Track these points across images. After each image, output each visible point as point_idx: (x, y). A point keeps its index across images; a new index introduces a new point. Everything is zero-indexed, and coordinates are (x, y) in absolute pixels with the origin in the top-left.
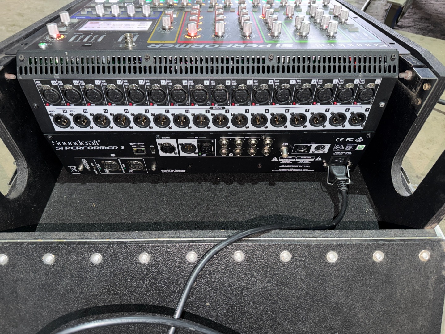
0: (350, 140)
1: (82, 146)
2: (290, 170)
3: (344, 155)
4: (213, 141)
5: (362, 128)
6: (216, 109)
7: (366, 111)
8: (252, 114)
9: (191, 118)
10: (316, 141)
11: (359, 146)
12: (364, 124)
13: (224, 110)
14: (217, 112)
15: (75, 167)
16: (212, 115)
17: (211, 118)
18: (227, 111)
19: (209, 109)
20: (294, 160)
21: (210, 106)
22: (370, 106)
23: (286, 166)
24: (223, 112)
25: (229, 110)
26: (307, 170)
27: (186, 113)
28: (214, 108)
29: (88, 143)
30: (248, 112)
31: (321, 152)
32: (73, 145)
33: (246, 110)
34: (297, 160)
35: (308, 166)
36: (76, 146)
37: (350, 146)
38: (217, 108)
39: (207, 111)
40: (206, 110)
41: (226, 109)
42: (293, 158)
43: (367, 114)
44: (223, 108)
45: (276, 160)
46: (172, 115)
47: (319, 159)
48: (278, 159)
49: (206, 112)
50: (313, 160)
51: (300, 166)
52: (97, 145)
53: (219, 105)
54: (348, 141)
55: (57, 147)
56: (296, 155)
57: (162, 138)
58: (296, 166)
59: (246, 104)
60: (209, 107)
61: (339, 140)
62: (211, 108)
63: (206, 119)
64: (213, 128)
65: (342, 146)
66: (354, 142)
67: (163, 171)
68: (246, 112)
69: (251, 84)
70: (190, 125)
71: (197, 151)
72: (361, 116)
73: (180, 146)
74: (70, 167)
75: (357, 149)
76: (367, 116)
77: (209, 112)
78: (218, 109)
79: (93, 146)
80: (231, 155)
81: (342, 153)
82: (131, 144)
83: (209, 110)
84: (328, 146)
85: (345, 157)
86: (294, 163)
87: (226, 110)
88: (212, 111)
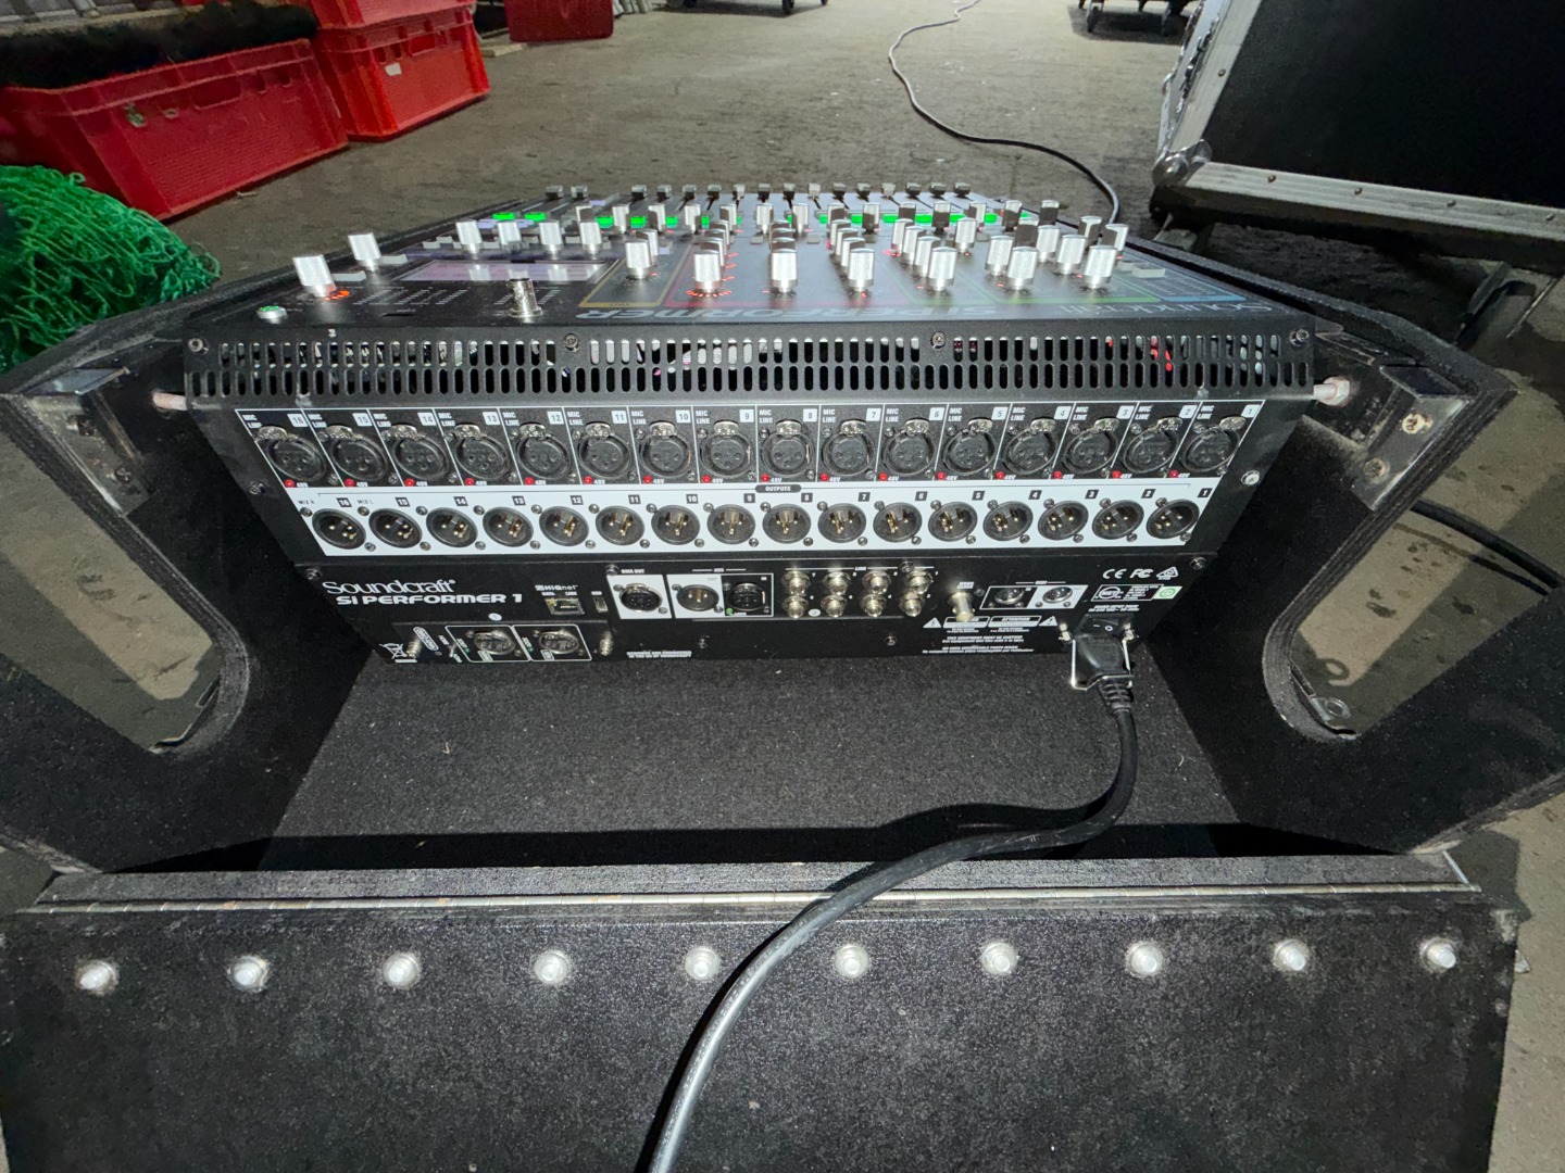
0: (1143, 573)
1: (408, 595)
2: (969, 650)
3: (1118, 611)
4: (764, 579)
5: (1183, 543)
6: (773, 492)
7: (1201, 495)
8: (879, 506)
9: (703, 518)
10: (1050, 578)
11: (1163, 588)
12: (1190, 531)
13: (799, 495)
14: (775, 500)
15: (400, 647)
16: (762, 507)
17: (759, 516)
18: (807, 498)
19: (754, 492)
20: (983, 625)
21: (758, 484)
22: (1213, 483)
23: (961, 640)
24: (794, 499)
25: (811, 495)
26: (1015, 649)
27: (688, 502)
28: (767, 489)
29: (424, 587)
30: (867, 499)
31: (1059, 604)
32: (384, 592)
33: (861, 495)
34: (993, 624)
35: (1019, 639)
36: (392, 594)
37: (1138, 591)
38: (778, 488)
39: (750, 498)
40: (746, 496)
41: (803, 491)
42: (981, 620)
43: (1202, 504)
44: (795, 489)
45: (937, 625)
46: (649, 508)
47: (1051, 622)
48: (942, 623)
49: (746, 501)
50: (1034, 624)
51: (999, 639)
52: (448, 593)
53: (784, 480)
54: (1136, 576)
55: (339, 599)
56: (991, 613)
57: (623, 571)
58: (988, 639)
59: (863, 478)
60: (754, 485)
61: (1112, 575)
62: (761, 489)
63: (746, 520)
64: (766, 543)
65: (1116, 590)
66: (1152, 579)
67: (631, 655)
68: (860, 499)
69: (877, 419)
70: (699, 536)
71: (721, 604)
72: (1184, 509)
73: (674, 594)
74: (386, 646)
75: (1157, 596)
76: (1201, 510)
77: (753, 501)
78: (779, 491)
79: (439, 594)
80: (815, 613)
81: (1113, 608)
82: (539, 588)
83: (753, 495)
84: (1078, 591)
85: (1121, 617)
86: (985, 632)
87: (803, 495)
88: (761, 498)
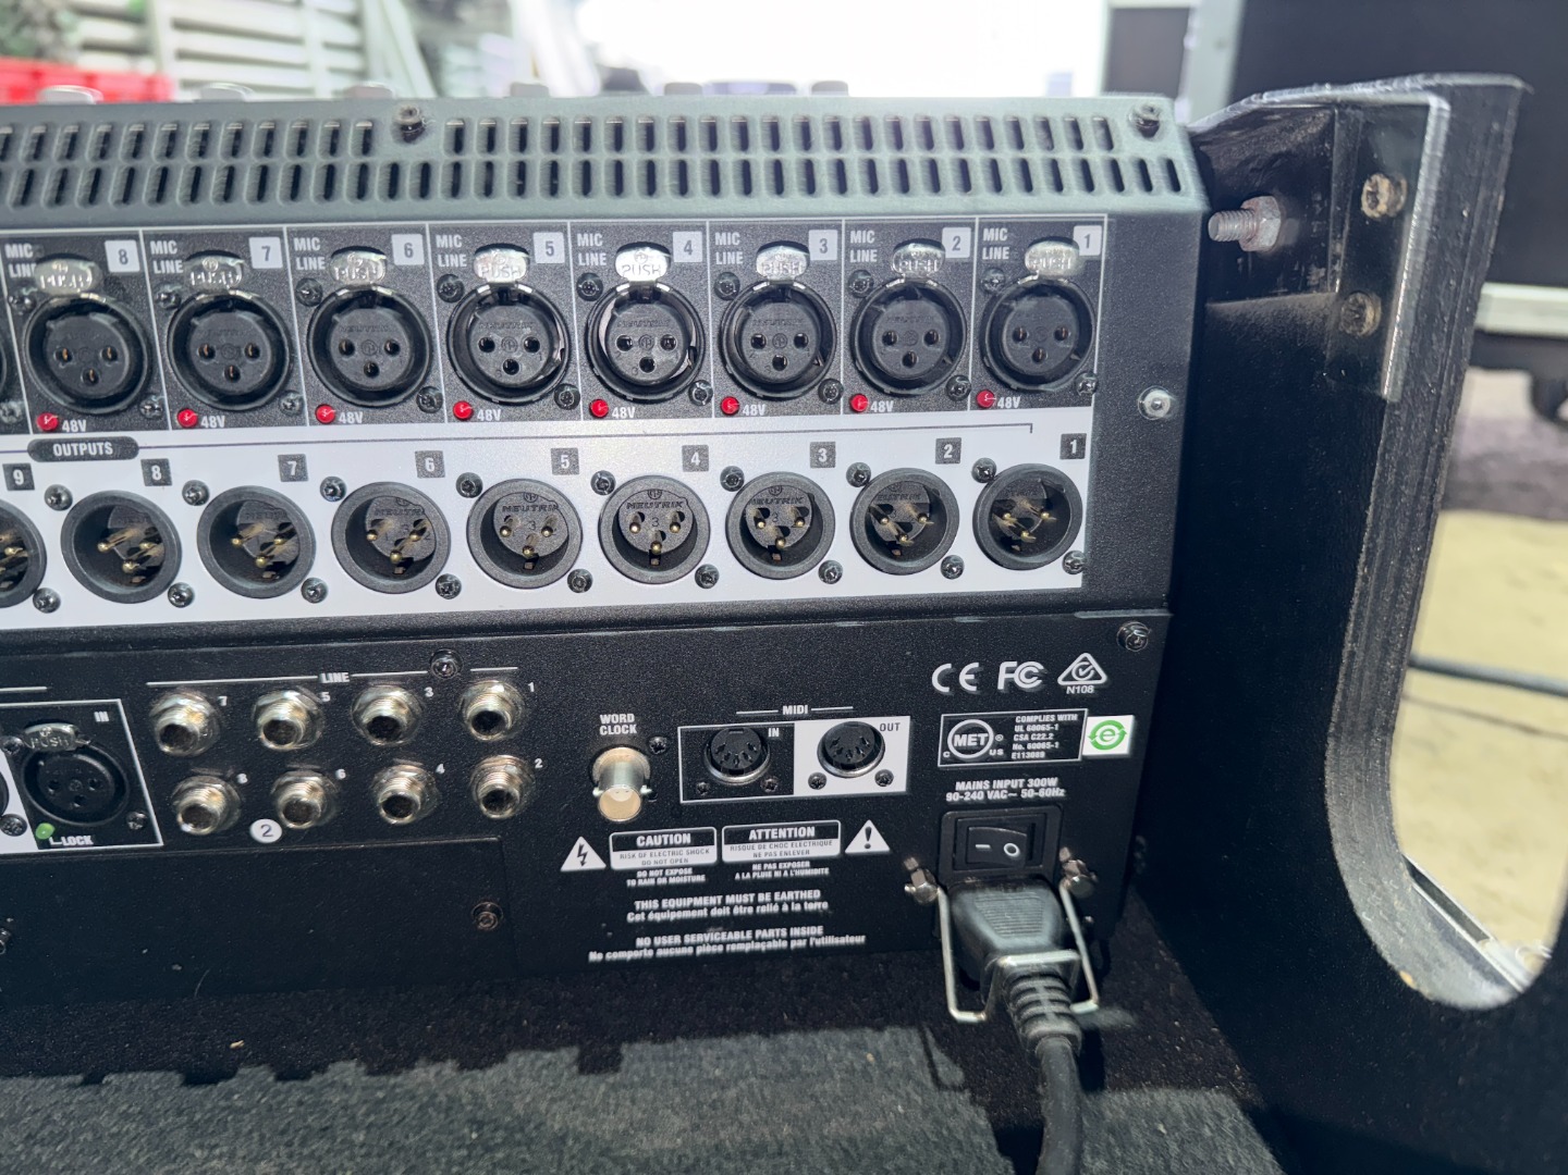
0: (1023, 674)
2: (707, 943)
3: (1016, 802)
4: (102, 717)
5: (1075, 582)
6: (72, 458)
7: (1069, 455)
8: (334, 492)
11: (1092, 723)
12: (1079, 545)
13: (133, 467)
14: (88, 480)
16: (54, 501)
17: (49, 525)
18: (156, 473)
19: (26, 459)
20: (707, 856)
21: (33, 437)
23: (675, 909)
24: (123, 479)
25: (164, 465)
26: (816, 937)
28: (58, 450)
30: (302, 475)
31: (862, 783)
33: (283, 462)
34: (733, 854)
35: (813, 900)
37: (1035, 733)
38: (83, 448)
39: (19, 477)
40: (8, 470)
42: (700, 840)
43: (1079, 474)
44: (126, 450)
45: (594, 862)
47: (873, 840)
48: (606, 858)
49: (12, 486)
50: (831, 848)
51: (768, 905)
53: (92, 426)
56: (719, 816)
58: (739, 903)
60: (23, 441)
62: (43, 452)
65: (983, 731)
66: (1050, 696)
68: (286, 475)
69: (276, 262)
71: (16, 807)
72: (1045, 491)
75: (1088, 749)
76: (1083, 490)
77: (29, 485)
78: (87, 457)
80: (267, 831)
81: (1000, 790)
83: (26, 469)
84: (897, 733)
86: (720, 878)
87: (146, 466)
